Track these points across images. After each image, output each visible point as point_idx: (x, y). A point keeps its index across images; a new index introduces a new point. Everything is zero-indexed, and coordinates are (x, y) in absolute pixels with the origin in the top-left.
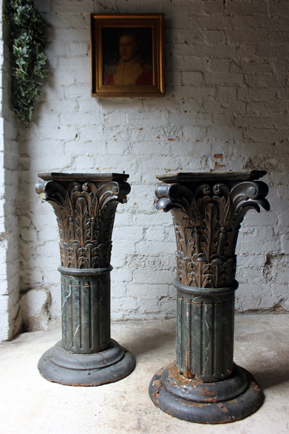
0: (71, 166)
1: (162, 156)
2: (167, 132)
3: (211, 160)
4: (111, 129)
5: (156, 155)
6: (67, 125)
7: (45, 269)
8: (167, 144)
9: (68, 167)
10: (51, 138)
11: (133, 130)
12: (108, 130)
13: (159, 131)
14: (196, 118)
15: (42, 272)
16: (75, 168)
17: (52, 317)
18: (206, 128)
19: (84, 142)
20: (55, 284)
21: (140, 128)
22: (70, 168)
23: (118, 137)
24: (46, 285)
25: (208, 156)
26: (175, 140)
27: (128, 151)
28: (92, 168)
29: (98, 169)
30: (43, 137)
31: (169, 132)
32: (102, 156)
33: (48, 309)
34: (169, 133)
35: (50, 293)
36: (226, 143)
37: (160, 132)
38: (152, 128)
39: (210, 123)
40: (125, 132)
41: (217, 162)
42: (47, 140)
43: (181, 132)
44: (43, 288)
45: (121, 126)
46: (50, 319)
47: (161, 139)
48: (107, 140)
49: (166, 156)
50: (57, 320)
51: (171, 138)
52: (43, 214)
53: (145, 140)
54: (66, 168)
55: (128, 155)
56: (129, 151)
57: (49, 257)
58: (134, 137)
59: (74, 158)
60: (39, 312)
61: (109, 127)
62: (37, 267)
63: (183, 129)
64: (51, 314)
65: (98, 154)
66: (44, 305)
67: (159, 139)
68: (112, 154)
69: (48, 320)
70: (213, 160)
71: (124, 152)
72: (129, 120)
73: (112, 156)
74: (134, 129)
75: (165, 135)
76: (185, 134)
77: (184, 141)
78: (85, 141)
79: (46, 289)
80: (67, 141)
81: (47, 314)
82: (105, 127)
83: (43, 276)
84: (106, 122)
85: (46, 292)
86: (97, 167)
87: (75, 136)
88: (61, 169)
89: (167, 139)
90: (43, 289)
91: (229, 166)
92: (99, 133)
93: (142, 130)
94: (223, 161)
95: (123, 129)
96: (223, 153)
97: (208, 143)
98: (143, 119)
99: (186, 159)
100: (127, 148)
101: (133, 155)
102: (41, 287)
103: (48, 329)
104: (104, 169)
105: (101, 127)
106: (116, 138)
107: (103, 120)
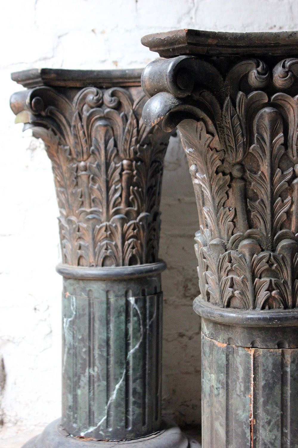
0: (53, 57)
16: (63, 62)
20: (14, 338)
28: (104, 61)
32: (127, 31)
50: (20, 426)
56: (192, 18)
59: (59, 37)
64: (6, 411)
86: (115, 59)
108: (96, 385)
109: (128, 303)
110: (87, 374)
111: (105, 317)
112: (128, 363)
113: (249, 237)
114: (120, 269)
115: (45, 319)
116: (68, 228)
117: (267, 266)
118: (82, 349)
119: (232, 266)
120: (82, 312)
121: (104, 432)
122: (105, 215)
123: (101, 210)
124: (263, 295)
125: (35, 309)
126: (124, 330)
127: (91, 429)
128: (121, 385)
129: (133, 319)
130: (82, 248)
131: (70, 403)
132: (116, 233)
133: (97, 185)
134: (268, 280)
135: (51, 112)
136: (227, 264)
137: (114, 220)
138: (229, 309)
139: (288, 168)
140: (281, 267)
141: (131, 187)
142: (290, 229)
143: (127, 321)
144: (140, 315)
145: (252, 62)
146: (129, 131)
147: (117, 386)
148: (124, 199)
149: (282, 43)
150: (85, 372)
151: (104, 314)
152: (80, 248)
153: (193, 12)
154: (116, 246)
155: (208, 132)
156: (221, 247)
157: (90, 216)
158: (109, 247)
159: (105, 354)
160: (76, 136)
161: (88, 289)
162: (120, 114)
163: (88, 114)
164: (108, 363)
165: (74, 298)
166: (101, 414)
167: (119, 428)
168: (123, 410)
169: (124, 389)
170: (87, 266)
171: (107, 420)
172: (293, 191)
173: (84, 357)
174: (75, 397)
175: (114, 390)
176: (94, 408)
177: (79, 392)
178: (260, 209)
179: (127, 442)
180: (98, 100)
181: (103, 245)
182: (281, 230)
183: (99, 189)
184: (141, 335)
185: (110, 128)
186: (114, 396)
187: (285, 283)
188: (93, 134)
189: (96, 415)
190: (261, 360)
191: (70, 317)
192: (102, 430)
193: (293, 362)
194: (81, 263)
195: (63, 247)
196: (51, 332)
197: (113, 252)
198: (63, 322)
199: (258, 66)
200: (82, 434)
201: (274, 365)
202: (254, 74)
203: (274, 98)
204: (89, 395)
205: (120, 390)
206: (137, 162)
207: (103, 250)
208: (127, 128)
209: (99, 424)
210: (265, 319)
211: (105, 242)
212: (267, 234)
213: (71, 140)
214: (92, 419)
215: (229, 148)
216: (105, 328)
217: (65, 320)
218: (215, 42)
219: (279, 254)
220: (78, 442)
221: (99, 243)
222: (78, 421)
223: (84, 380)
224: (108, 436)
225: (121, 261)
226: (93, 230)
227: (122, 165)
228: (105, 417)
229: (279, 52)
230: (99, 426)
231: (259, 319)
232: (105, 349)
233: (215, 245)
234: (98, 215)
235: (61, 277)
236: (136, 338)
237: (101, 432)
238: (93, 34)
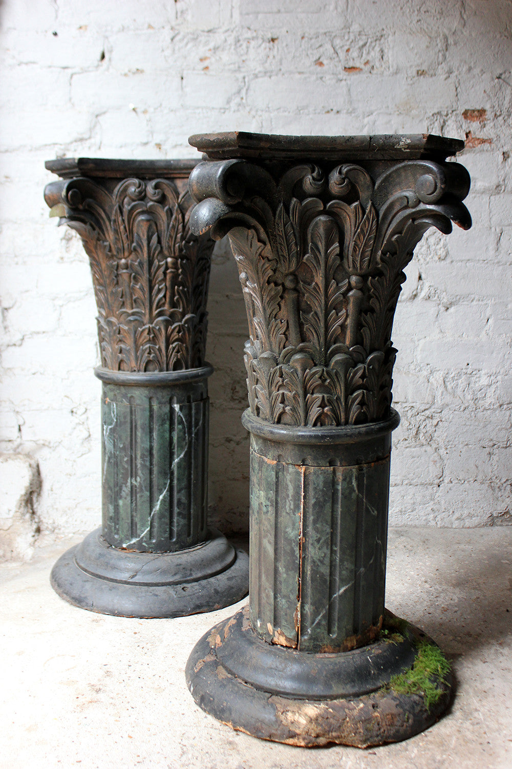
0: (90, 138)
1: (328, 112)
2: (341, 47)
3: (455, 126)
4: (195, 39)
5: (311, 109)
6: (78, 26)
7: (24, 405)
8: (341, 80)
9: (81, 140)
10: (34, 63)
11: (253, 43)
12: (186, 40)
13: (321, 46)
14: (419, 11)
15: (17, 412)
16: (101, 143)
17: (42, 528)
18: (446, 38)
19: (123, 73)
20: (50, 443)
21: (269, 36)
22: (88, 143)
23: (213, 60)
24: (28, 446)
25: (447, 115)
26: (361, 70)
27: (238, 100)
29: (159, 146)
30: (14, 57)
31: (346, 48)
32: (172, 111)
33: (32, 506)
34: (348, 50)
35: (38, 466)
36: (496, 81)
37: (321, 50)
38: (303, 38)
39: (455, 25)
40: (230, 49)
41: (470, 132)
42: (24, 66)
43: (377, 49)
44: (19, 453)
45: (221, 31)
46: (38, 530)
47: (325, 68)
48: (183, 70)
49: (338, 112)
50: (57, 534)
51: (351, 64)
52: (17, 264)
53: (283, 70)
54: (75, 144)
55: (238, 110)
56: (242, 98)
57: (34, 374)
58: (254, 61)
59: (97, 116)
60: (12, 514)
61: (188, 33)
62: (5, 401)
63: (383, 39)
64: (42, 519)
65: (161, 105)
66: (22, 496)
67: (319, 69)
68: (198, 108)
69: (33, 534)
70: (461, 126)
71: (228, 102)
72: (241, 14)
73: (197, 111)
74: (253, 38)
75: (335, 55)
76: (389, 55)
77: (386, 73)
78: (126, 71)
79: (28, 455)
80: (77, 70)
81: (32, 518)
82: (178, 34)
83: (21, 423)
84: (180, 20)
85: (27, 464)
86: (158, 141)
87: (99, 56)
88: (63, 147)
89: (340, 68)
90: (21, 456)
91: (502, 141)
92: (163, 51)
93: (276, 42)
94: (487, 127)
95: (226, 41)
96: (487, 107)
97: (450, 80)
98: (279, 11)
99: (390, 121)
100: (235, 90)
101: (251, 110)
102: (17, 452)
103: (33, 557)
104: (175, 146)
105: (167, 34)
106: (206, 63)
107: (172, 15)
108: (138, 496)
109: (172, 410)
110: (129, 484)
111: (148, 425)
112: (172, 473)
113: (301, 351)
114: (164, 375)
115: (83, 423)
116: (108, 330)
117: (319, 382)
118: (124, 458)
119: (283, 382)
120: (122, 420)
121: (146, 544)
122: (147, 316)
123: (143, 312)
124: (315, 412)
125: (72, 412)
126: (168, 439)
127: (134, 541)
128: (165, 495)
129: (177, 427)
130: (123, 351)
131: (112, 514)
132: (159, 336)
133: (139, 284)
134: (320, 396)
135: (90, 206)
136: (278, 379)
137: (157, 322)
138: (279, 426)
139: (343, 280)
140: (334, 383)
141: (176, 287)
142: (344, 343)
143: (171, 429)
144: (185, 423)
145: (307, 168)
146: (174, 226)
147: (161, 497)
148: (168, 300)
149: (339, 147)
150: (127, 482)
151: (147, 422)
152: (121, 352)
153: (244, 91)
154: (160, 350)
155: (260, 240)
156: (271, 361)
157: (131, 318)
158: (152, 351)
159: (148, 464)
160: (116, 231)
161: (129, 395)
162: (164, 208)
163: (129, 208)
164: (151, 473)
165: (115, 405)
166: (143, 525)
167: (163, 539)
168: (167, 521)
169: (168, 500)
170: (128, 371)
171: (151, 532)
172: (348, 304)
173: (126, 466)
174: (116, 507)
175: (158, 501)
176: (137, 520)
177: (121, 502)
178: (313, 321)
179: (171, 554)
180: (140, 193)
181: (146, 349)
182: (335, 344)
183: (142, 289)
184: (186, 443)
185: (153, 222)
186: (157, 507)
187: (338, 399)
188: (135, 229)
189: (138, 527)
190: (312, 478)
191: (111, 424)
192: (145, 542)
193: (344, 480)
194: (122, 368)
195: (103, 349)
196: (90, 436)
197: (156, 357)
198: (103, 430)
199: (313, 171)
200: (124, 546)
201: (325, 482)
202: (308, 179)
203: (330, 205)
204: (131, 505)
205: (164, 500)
206: (182, 260)
207: (146, 355)
208: (172, 223)
209: (143, 535)
210: (316, 437)
211: (148, 346)
212: (321, 349)
213: (110, 236)
214: (134, 531)
215: (282, 258)
216: (148, 437)
217: (105, 427)
218: (268, 145)
219: (333, 369)
220: (120, 553)
221: (141, 347)
222: (120, 532)
223: (126, 490)
224: (152, 548)
225: (165, 366)
226: (135, 332)
227: (167, 263)
228: (149, 529)
229: (335, 157)
230: (143, 538)
231: (311, 436)
232: (148, 459)
233: (266, 358)
234: (140, 316)
235: (100, 382)
236: (181, 447)
237: (144, 544)
238: (134, 113)
